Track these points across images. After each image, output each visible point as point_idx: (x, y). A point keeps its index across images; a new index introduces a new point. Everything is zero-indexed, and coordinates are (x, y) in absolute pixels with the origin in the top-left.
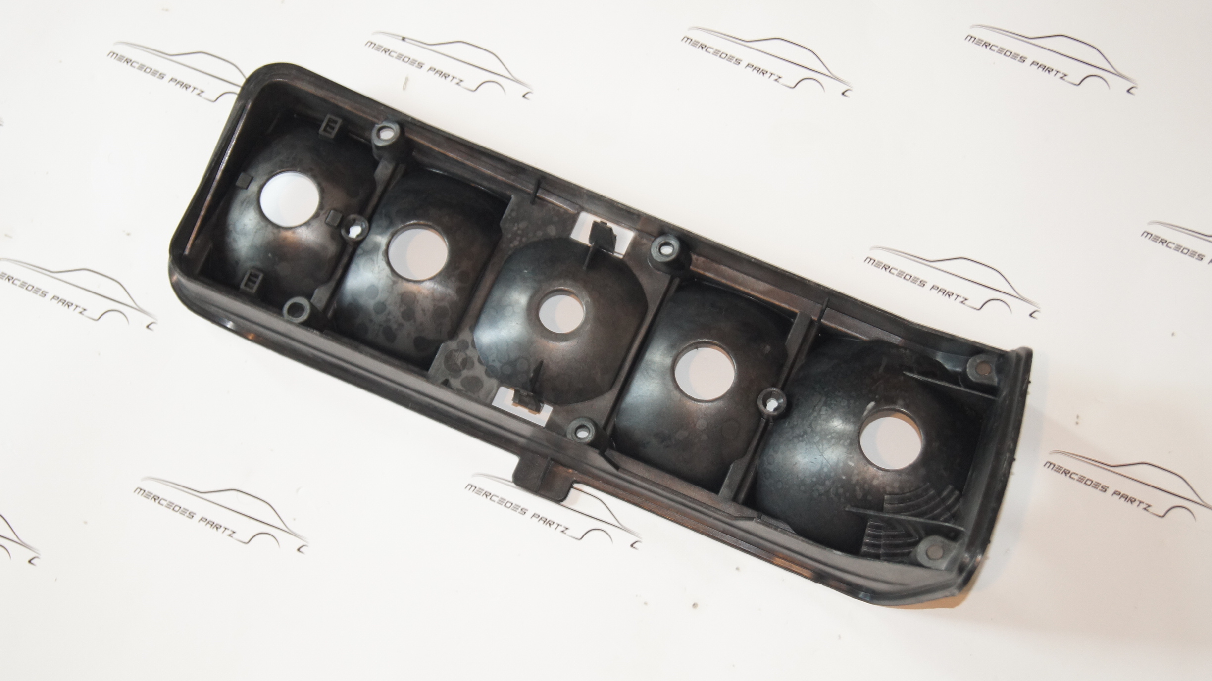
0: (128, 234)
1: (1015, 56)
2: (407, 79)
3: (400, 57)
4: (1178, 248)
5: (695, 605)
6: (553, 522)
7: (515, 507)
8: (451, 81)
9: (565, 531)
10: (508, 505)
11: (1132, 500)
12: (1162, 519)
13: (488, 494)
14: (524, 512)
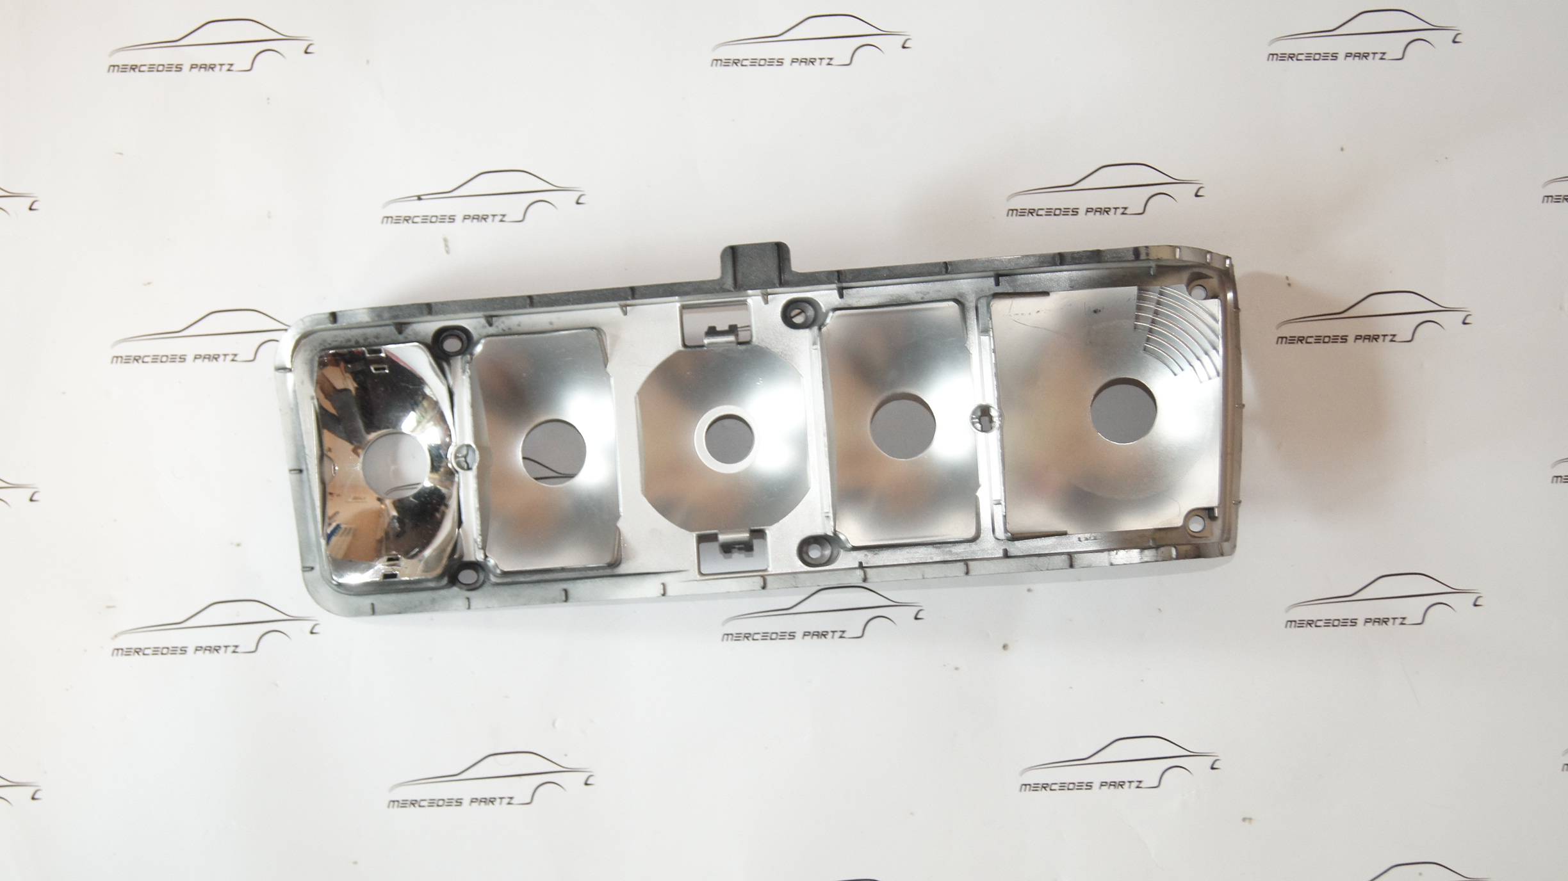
0: (238, 545)
3: (426, 219)
5: (1005, 647)
6: (827, 632)
7: (782, 636)
8: (493, 221)
9: (843, 636)
10: (774, 636)
11: (1375, 338)
12: (1412, 343)
13: (747, 636)
14: (794, 636)
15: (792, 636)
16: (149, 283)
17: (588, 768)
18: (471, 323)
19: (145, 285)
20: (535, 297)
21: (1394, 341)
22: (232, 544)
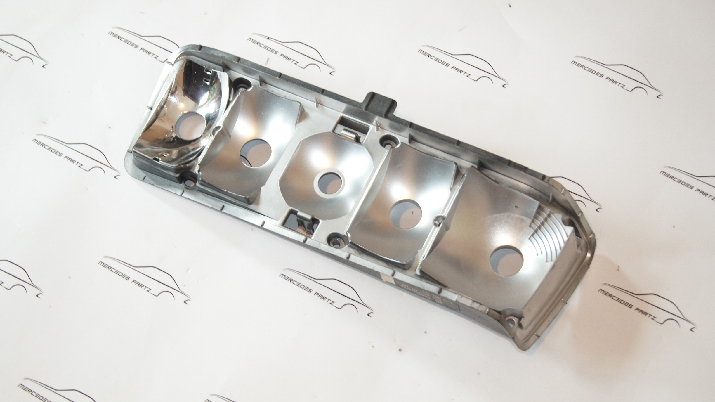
1: (597, 74)
2: (268, 59)
3: (266, 47)
4: (680, 181)
5: (400, 350)
6: (326, 298)
7: (306, 288)
8: (292, 62)
9: (332, 304)
10: (302, 287)
11: (646, 314)
12: (661, 325)
13: (291, 280)
14: (311, 291)
15: (310, 291)
16: (143, 13)
17: (190, 296)
18: (253, 80)
19: (141, 13)
20: (282, 75)
21: (654, 320)
22: (108, 126)
